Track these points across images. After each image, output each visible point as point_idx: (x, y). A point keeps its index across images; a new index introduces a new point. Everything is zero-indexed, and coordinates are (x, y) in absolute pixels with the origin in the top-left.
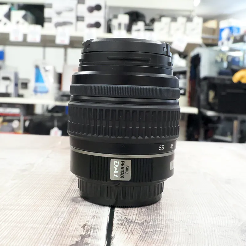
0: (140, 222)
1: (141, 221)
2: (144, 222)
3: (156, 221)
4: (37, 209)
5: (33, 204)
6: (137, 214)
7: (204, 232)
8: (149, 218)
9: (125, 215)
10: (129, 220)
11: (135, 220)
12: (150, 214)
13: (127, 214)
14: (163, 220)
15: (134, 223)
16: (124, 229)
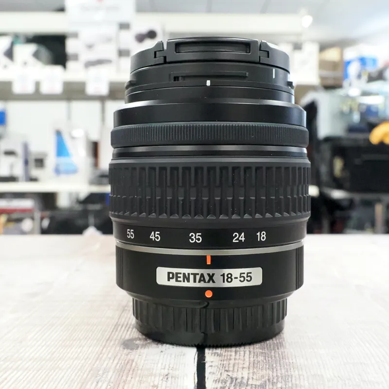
0: (258, 383)
1: (260, 382)
2: (266, 382)
3: (290, 379)
4: (57, 365)
5: (48, 357)
6: (249, 368)
8: (275, 374)
9: (227, 371)
10: (236, 379)
11: (248, 379)
12: (274, 365)
13: (231, 369)
14: (302, 377)
15: (247, 386)
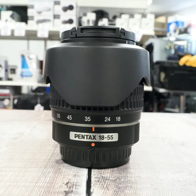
0: (113, 179)
1: (114, 179)
2: (117, 179)
3: (127, 178)
4: (28, 170)
5: (24, 167)
6: (110, 173)
7: (167, 186)
8: (121, 176)
9: (101, 174)
10: (104, 177)
11: (109, 177)
12: (121, 172)
14: (132, 177)
15: (109, 180)
16: (100, 185)
